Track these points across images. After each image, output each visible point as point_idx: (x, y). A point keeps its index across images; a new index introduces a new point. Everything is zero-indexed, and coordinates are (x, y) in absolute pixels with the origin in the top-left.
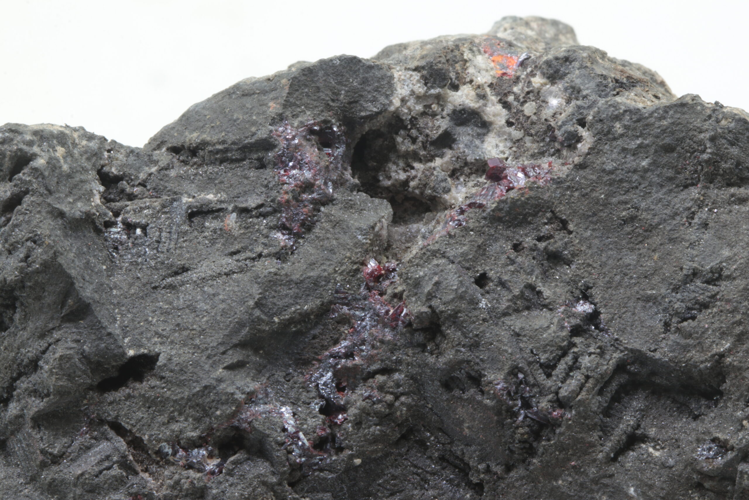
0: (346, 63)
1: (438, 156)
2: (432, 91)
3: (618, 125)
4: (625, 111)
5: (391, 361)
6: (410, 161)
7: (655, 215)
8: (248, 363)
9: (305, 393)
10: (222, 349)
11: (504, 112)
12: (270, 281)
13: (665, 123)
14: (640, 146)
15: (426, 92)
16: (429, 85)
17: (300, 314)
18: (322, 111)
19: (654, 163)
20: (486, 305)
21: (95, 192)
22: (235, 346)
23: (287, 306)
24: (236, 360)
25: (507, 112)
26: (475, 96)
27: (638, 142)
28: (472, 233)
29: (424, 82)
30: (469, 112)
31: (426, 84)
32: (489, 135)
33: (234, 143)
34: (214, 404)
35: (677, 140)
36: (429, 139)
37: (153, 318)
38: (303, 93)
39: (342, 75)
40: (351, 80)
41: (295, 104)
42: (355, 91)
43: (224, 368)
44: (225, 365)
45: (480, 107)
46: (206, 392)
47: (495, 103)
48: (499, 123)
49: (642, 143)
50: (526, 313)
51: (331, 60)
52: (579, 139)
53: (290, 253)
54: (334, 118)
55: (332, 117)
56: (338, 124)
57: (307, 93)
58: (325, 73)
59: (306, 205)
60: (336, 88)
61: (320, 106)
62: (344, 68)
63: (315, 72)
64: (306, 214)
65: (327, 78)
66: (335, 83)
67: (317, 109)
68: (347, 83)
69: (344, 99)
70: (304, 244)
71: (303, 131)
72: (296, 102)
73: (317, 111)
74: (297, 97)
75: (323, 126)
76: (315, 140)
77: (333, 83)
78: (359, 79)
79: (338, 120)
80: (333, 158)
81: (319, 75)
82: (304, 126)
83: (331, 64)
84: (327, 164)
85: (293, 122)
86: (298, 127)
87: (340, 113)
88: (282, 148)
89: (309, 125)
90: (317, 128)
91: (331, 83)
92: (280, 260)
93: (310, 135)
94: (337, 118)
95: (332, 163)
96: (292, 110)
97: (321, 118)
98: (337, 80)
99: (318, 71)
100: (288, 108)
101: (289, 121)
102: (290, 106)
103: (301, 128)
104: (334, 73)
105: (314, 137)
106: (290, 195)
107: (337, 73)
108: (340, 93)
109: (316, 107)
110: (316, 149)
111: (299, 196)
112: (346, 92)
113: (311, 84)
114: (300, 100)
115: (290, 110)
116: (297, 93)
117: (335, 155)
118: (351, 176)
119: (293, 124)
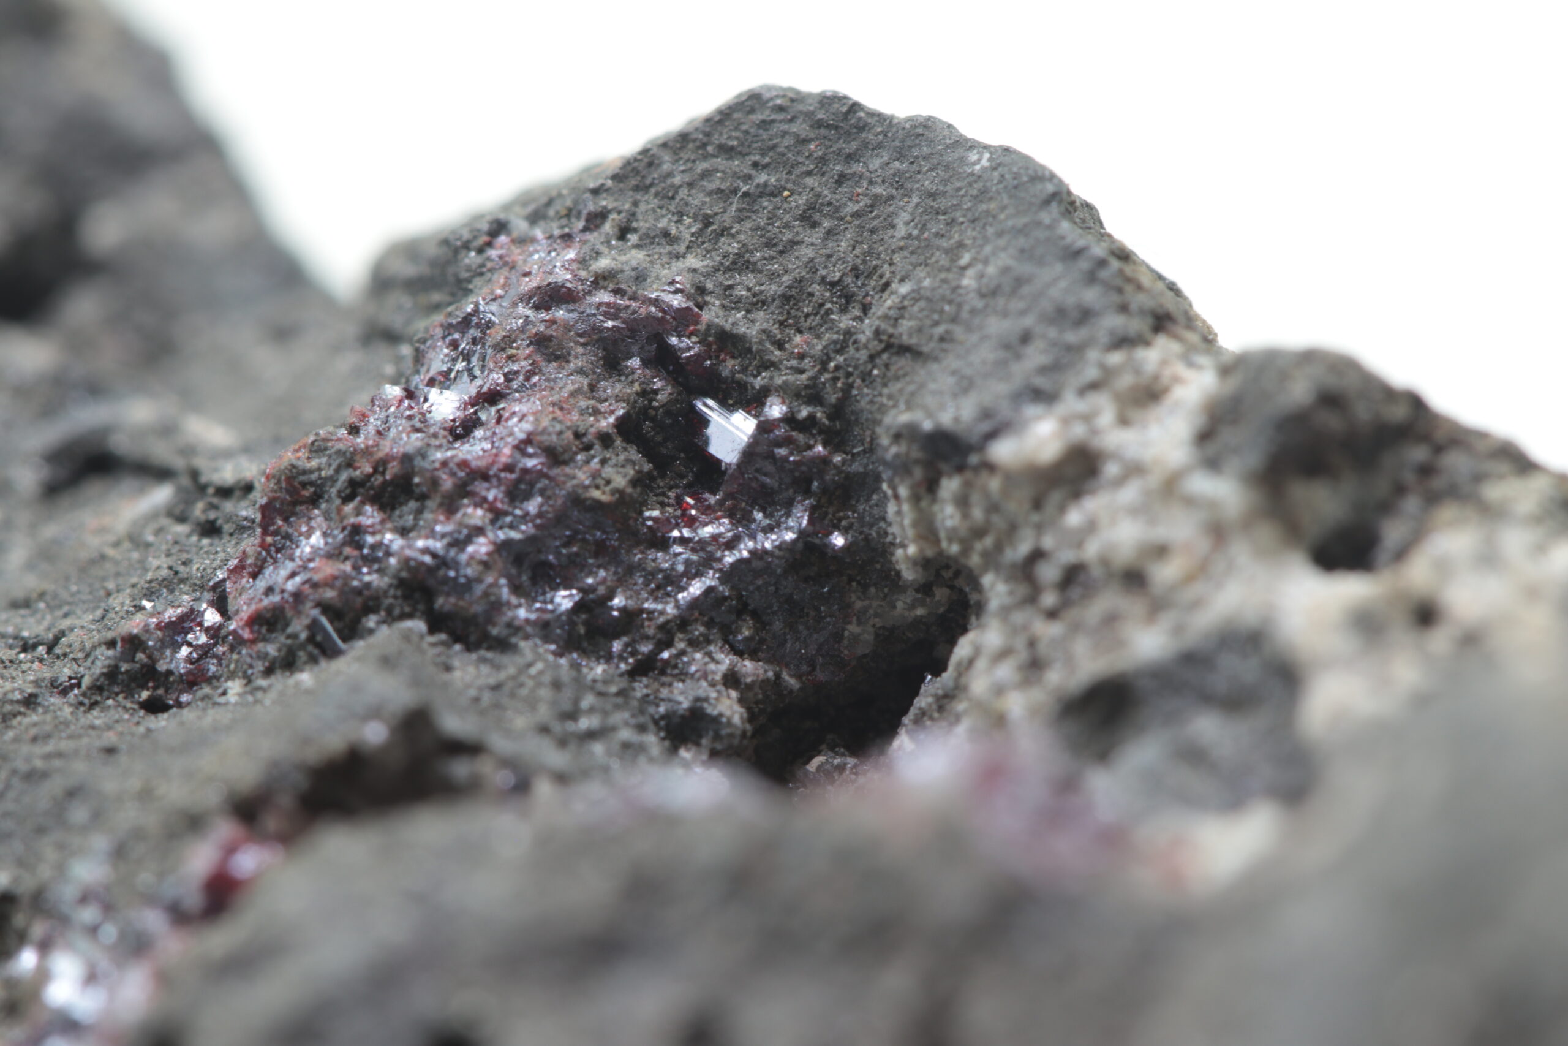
0: (1002, 179)
2: (1203, 485)
15: (1181, 474)
16: (1213, 448)
18: (761, 303)
39: (952, 222)
41: (668, 195)
42: (944, 305)
53: (145, 695)
54: (802, 371)
55: (794, 363)
56: (804, 413)
57: (766, 191)
58: (898, 173)
59: (347, 550)
60: (897, 258)
61: (773, 276)
62: (983, 195)
63: (865, 144)
64: (315, 585)
65: (891, 198)
66: (909, 236)
67: (750, 279)
68: (944, 261)
69: (886, 317)
70: (227, 704)
71: (612, 312)
72: (683, 193)
73: (745, 283)
74: (706, 175)
75: (729, 366)
76: (647, 394)
77: (901, 231)
78: (991, 270)
79: (812, 395)
80: (686, 533)
81: (875, 164)
82: (633, 298)
83: (951, 156)
84: (596, 494)
85: (604, 249)
86: (601, 280)
87: (837, 368)
88: (470, 308)
89: (656, 302)
90: (685, 345)
91: (893, 226)
92: (79, 685)
93: (645, 363)
94: (814, 378)
95: (663, 544)
96: (643, 207)
97: (738, 322)
98: (924, 228)
99: (880, 146)
100: (637, 188)
101: (592, 237)
102: (646, 189)
103: (617, 292)
104: (933, 195)
105: (658, 384)
106: (314, 463)
107: (942, 203)
108: (894, 286)
109: (749, 266)
110: (612, 420)
111: (347, 499)
112: (916, 296)
113: (809, 173)
114: (710, 194)
115: (636, 204)
116: (720, 162)
117: (708, 531)
118: (731, 679)
119: (598, 254)
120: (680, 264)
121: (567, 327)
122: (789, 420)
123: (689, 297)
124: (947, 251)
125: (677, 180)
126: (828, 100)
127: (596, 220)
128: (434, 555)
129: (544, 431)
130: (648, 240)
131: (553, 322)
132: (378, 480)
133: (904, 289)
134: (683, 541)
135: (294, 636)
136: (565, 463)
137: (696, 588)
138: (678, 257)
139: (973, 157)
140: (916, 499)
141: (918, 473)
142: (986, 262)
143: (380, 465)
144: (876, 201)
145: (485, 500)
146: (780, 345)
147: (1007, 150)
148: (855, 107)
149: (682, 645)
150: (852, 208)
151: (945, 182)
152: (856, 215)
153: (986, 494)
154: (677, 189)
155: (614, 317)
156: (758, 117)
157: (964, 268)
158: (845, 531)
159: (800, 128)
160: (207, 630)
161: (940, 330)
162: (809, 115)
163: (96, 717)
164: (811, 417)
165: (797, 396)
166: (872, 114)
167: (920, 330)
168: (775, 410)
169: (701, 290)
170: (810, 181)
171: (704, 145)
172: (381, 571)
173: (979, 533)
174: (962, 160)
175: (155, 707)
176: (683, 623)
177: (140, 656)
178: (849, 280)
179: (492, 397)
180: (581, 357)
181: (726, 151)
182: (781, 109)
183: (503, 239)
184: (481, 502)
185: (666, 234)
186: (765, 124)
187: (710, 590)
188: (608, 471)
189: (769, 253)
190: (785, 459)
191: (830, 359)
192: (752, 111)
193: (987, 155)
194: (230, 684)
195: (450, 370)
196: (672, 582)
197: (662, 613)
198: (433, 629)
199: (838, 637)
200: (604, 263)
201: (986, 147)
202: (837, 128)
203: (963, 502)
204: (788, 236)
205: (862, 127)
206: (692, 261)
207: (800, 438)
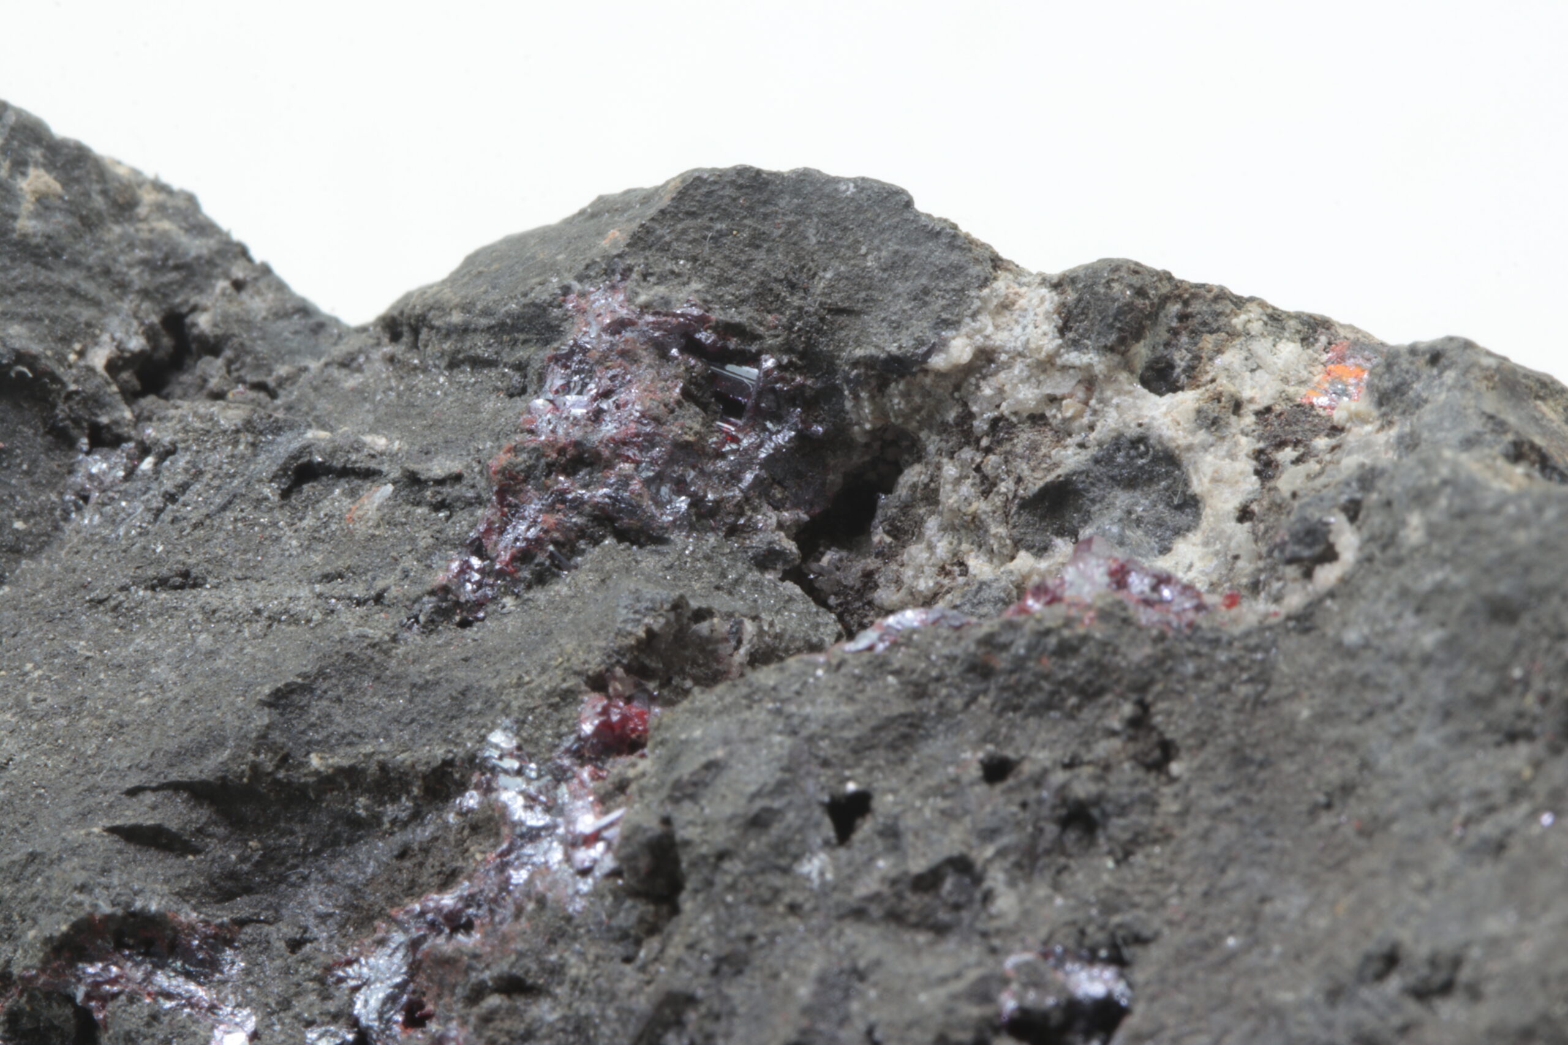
0: (869, 198)
1: (1028, 548)
2: (1073, 357)
3: (1415, 520)
4: (1445, 483)
5: (541, 963)
6: (965, 546)
7: (1396, 793)
8: (196, 851)
9: (313, 997)
10: (132, 782)
11: (1252, 483)
12: (348, 656)
13: (1521, 537)
14: (1439, 589)
15: (1057, 353)
16: (1070, 335)
17: (383, 767)
18: (743, 301)
19: (1451, 644)
20: (822, 874)
21: (105, 337)
22: (176, 787)
23: (360, 736)
24: (151, 822)
25: (1257, 485)
26: (1192, 416)
27: (1439, 575)
28: (891, 679)
29: (1060, 323)
30: (1156, 452)
31: (1062, 331)
32: (1190, 535)
33: (486, 312)
34: (34, 906)
35: (1531, 592)
36: (1021, 492)
37: (37, 667)
38: (709, 228)
39: (845, 229)
40: (863, 250)
41: (665, 248)
42: (860, 280)
43: (113, 830)
44: (118, 822)
45: (1189, 448)
46: (31, 869)
47: (1242, 455)
48: (1219, 505)
49: (1446, 580)
50: (922, 938)
51: (837, 180)
52: (1330, 555)
53: (457, 618)
54: (777, 336)
55: (772, 332)
56: (785, 360)
57: (721, 234)
58: (800, 206)
59: (558, 506)
60: (816, 257)
61: (745, 284)
62: (859, 209)
63: (773, 192)
64: (546, 532)
65: (799, 221)
66: (819, 242)
67: (731, 288)
68: (849, 253)
69: (824, 294)
70: (510, 613)
71: (657, 326)
72: (675, 245)
73: (728, 292)
74: (684, 232)
75: (733, 343)
76: (689, 369)
77: (814, 240)
78: (884, 254)
79: (788, 348)
80: (734, 446)
81: (782, 203)
82: (666, 315)
83: (828, 189)
84: (687, 438)
85: (639, 290)
86: (645, 308)
87: (800, 329)
88: (571, 342)
89: (682, 315)
90: (705, 336)
91: (806, 238)
92: (417, 621)
93: (682, 351)
94: (787, 339)
95: (723, 456)
96: (651, 259)
97: (733, 316)
98: (827, 236)
99: (782, 192)
100: (643, 249)
101: (629, 283)
102: (650, 247)
103: (655, 314)
104: (826, 215)
105: (693, 362)
106: (520, 459)
107: (834, 219)
108: (821, 274)
109: (730, 281)
110: (678, 390)
111: (548, 476)
112: (839, 277)
113: (745, 217)
114: (690, 242)
115: (646, 258)
116: (689, 222)
117: (745, 442)
118: (780, 526)
119: (637, 294)
120: (687, 289)
121: (635, 342)
122: (779, 366)
123: (700, 307)
124: (849, 247)
125: (668, 238)
126: (742, 171)
127: (627, 272)
128: (610, 497)
129: (649, 409)
130: (662, 279)
131: (626, 341)
132: (563, 460)
133: (829, 275)
134: (733, 452)
135: (541, 564)
136: (664, 424)
137: (749, 477)
138: (684, 284)
139: (843, 187)
140: (872, 398)
141: (874, 382)
142: (879, 249)
143: (562, 451)
144: (791, 226)
145: (628, 457)
146: (761, 324)
147: (863, 179)
148: (759, 172)
149: (749, 513)
150: (777, 233)
151: (830, 205)
152: (781, 236)
153: (922, 387)
154: (669, 244)
155: (659, 329)
156: (704, 190)
157: (865, 255)
158: (820, 423)
159: (729, 191)
160: (478, 571)
161: (863, 295)
162: (733, 183)
163: (436, 640)
164: (790, 362)
165: (780, 350)
166: (770, 174)
167: (849, 298)
168: (769, 363)
169: (705, 301)
170: (747, 222)
171: (676, 215)
172: (580, 514)
173: (918, 410)
174: (836, 190)
175: (465, 624)
176: (747, 499)
177: (450, 596)
178: (791, 276)
179: (606, 394)
180: (647, 357)
181: (692, 215)
182: (715, 183)
183: (572, 297)
184: (627, 459)
185: (672, 272)
186: (710, 194)
187: (756, 476)
188: (689, 423)
189: (737, 270)
190: (781, 390)
191: (794, 325)
192: (697, 188)
193: (852, 185)
194: (505, 600)
195: (569, 383)
196: (734, 477)
197: (734, 497)
198: (620, 541)
199: (823, 484)
200: (642, 298)
201: (849, 180)
202: (752, 187)
203: (906, 395)
204: (743, 258)
205: (766, 183)
206: (695, 285)
207: (788, 375)
